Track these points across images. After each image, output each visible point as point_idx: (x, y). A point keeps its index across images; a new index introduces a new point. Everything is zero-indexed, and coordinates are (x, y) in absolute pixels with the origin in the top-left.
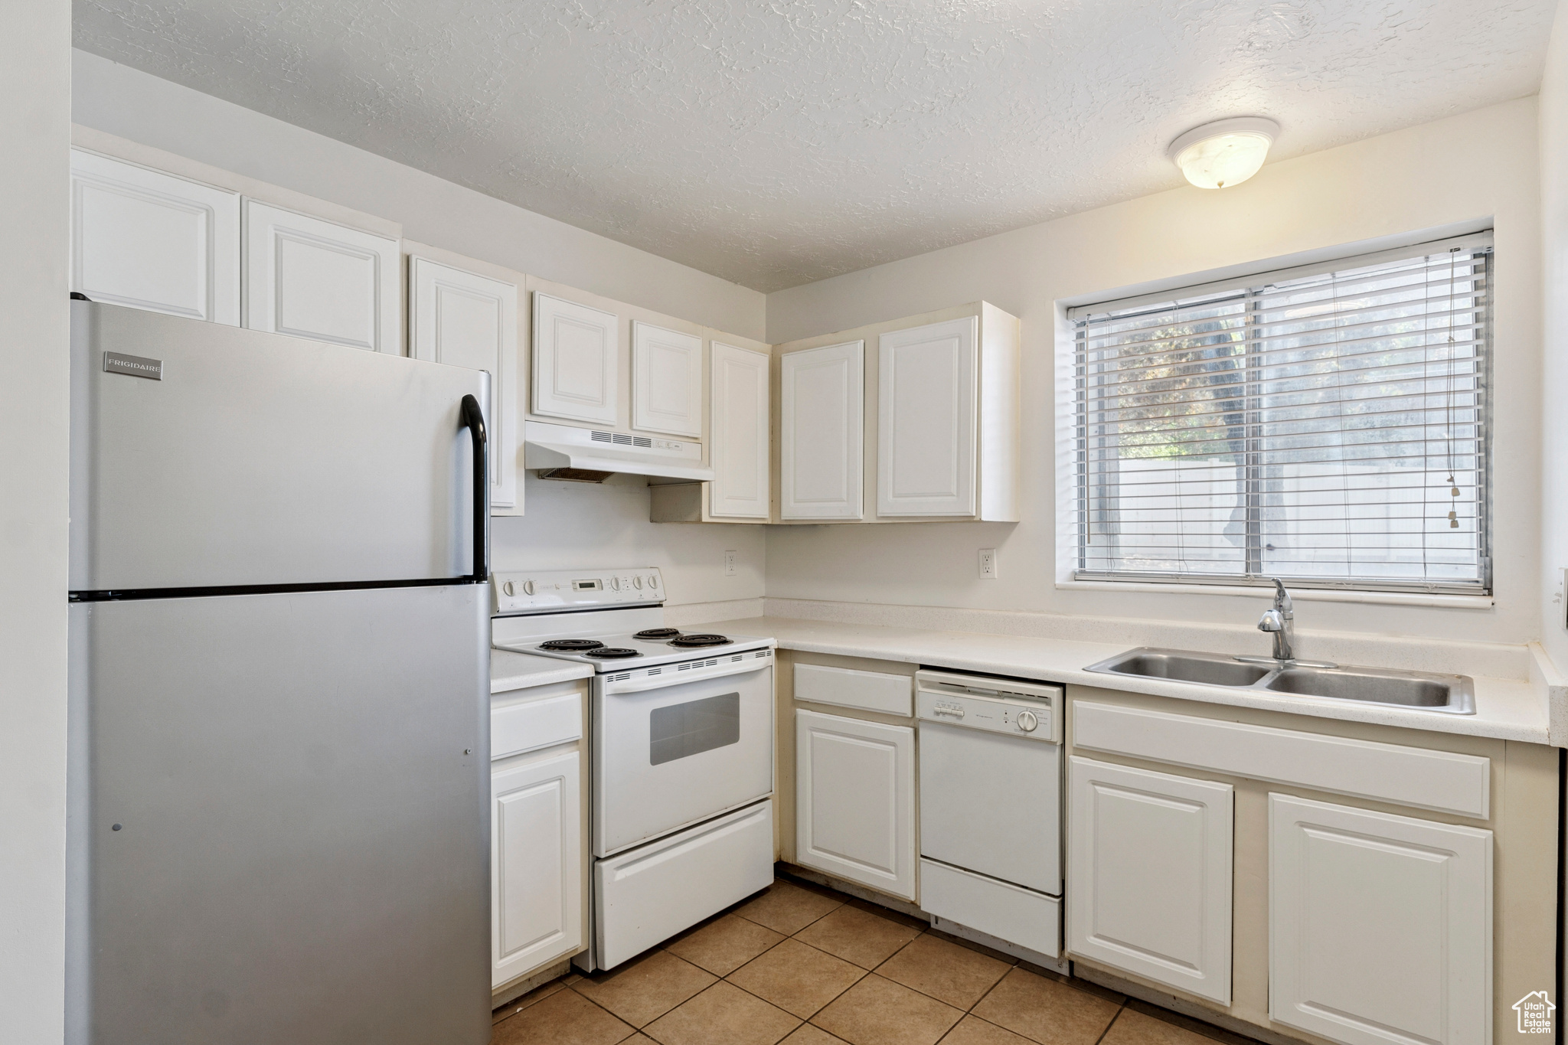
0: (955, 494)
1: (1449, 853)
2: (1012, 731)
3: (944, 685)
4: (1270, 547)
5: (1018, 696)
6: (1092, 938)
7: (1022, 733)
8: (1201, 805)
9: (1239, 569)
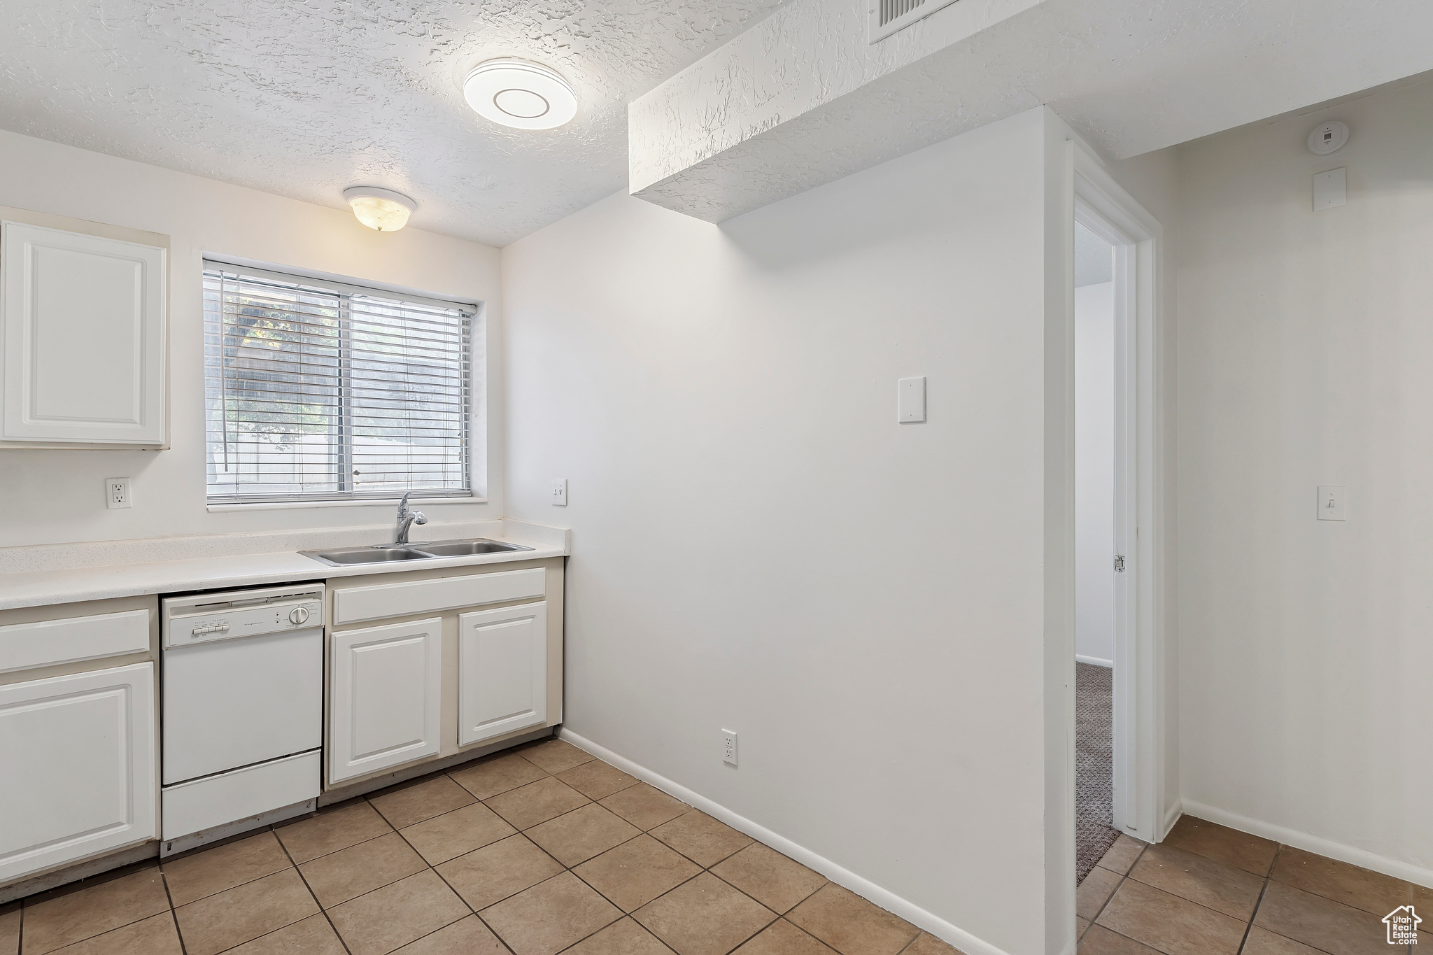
0: (138, 421)
1: (533, 617)
2: (285, 628)
3: (200, 607)
4: (357, 473)
5: (288, 597)
6: (351, 762)
7: (294, 627)
8: (424, 635)
9: (334, 488)
